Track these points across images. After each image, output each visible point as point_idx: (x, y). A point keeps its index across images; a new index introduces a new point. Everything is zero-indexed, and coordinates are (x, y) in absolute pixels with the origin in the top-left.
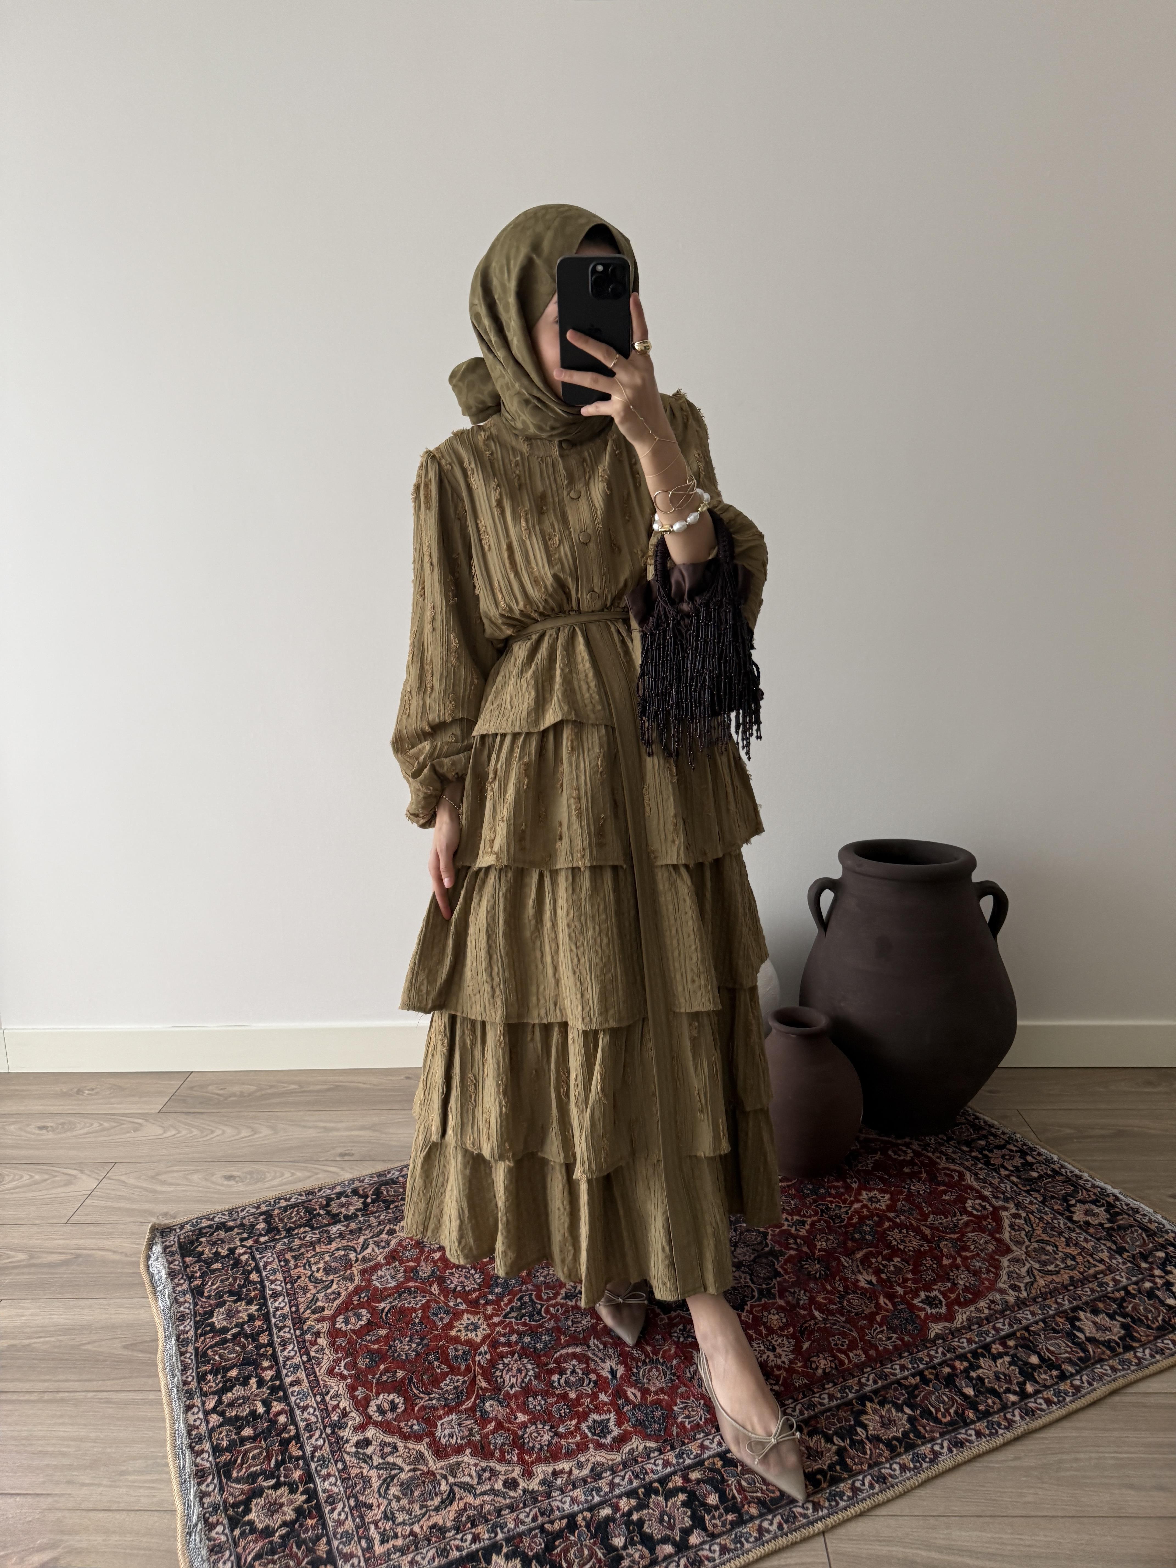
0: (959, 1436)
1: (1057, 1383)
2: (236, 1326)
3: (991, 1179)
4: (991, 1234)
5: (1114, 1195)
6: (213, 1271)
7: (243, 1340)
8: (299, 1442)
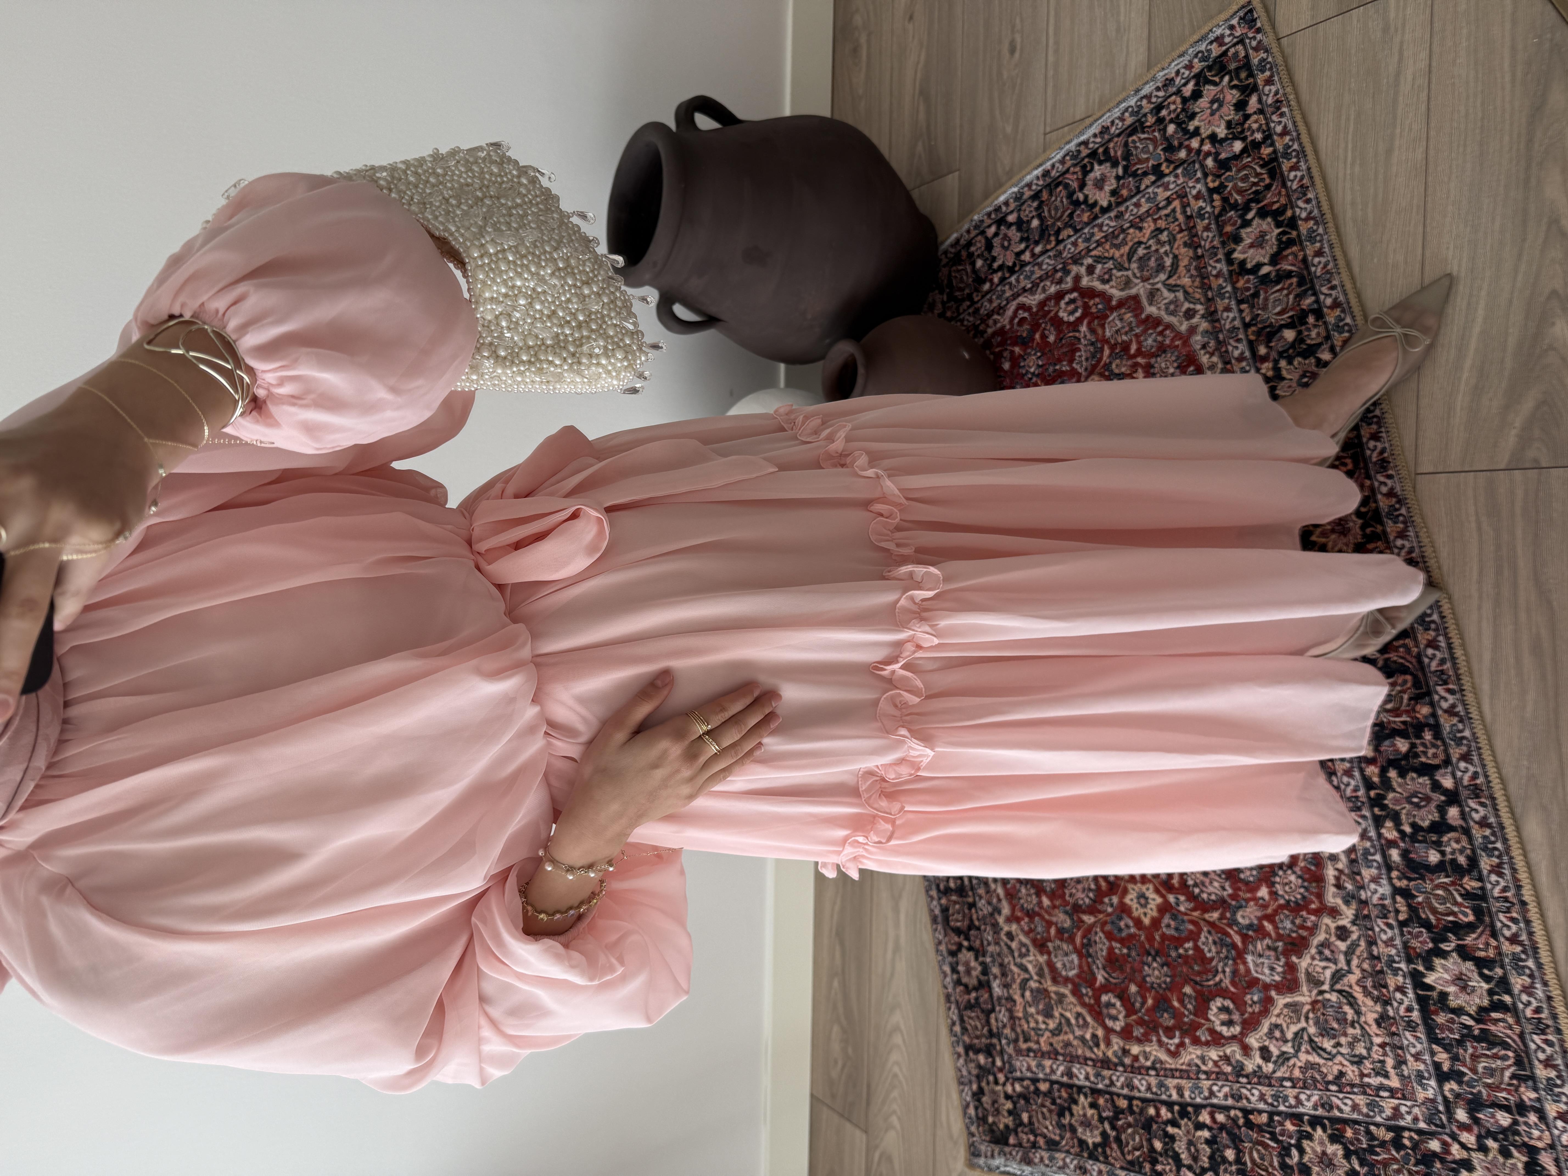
0: (1374, 459)
1: (1325, 323)
2: (1102, 1123)
3: (1034, 277)
4: (1112, 309)
5: (1080, 144)
6: (1031, 1123)
7: (1120, 1123)
8: (1251, 1112)
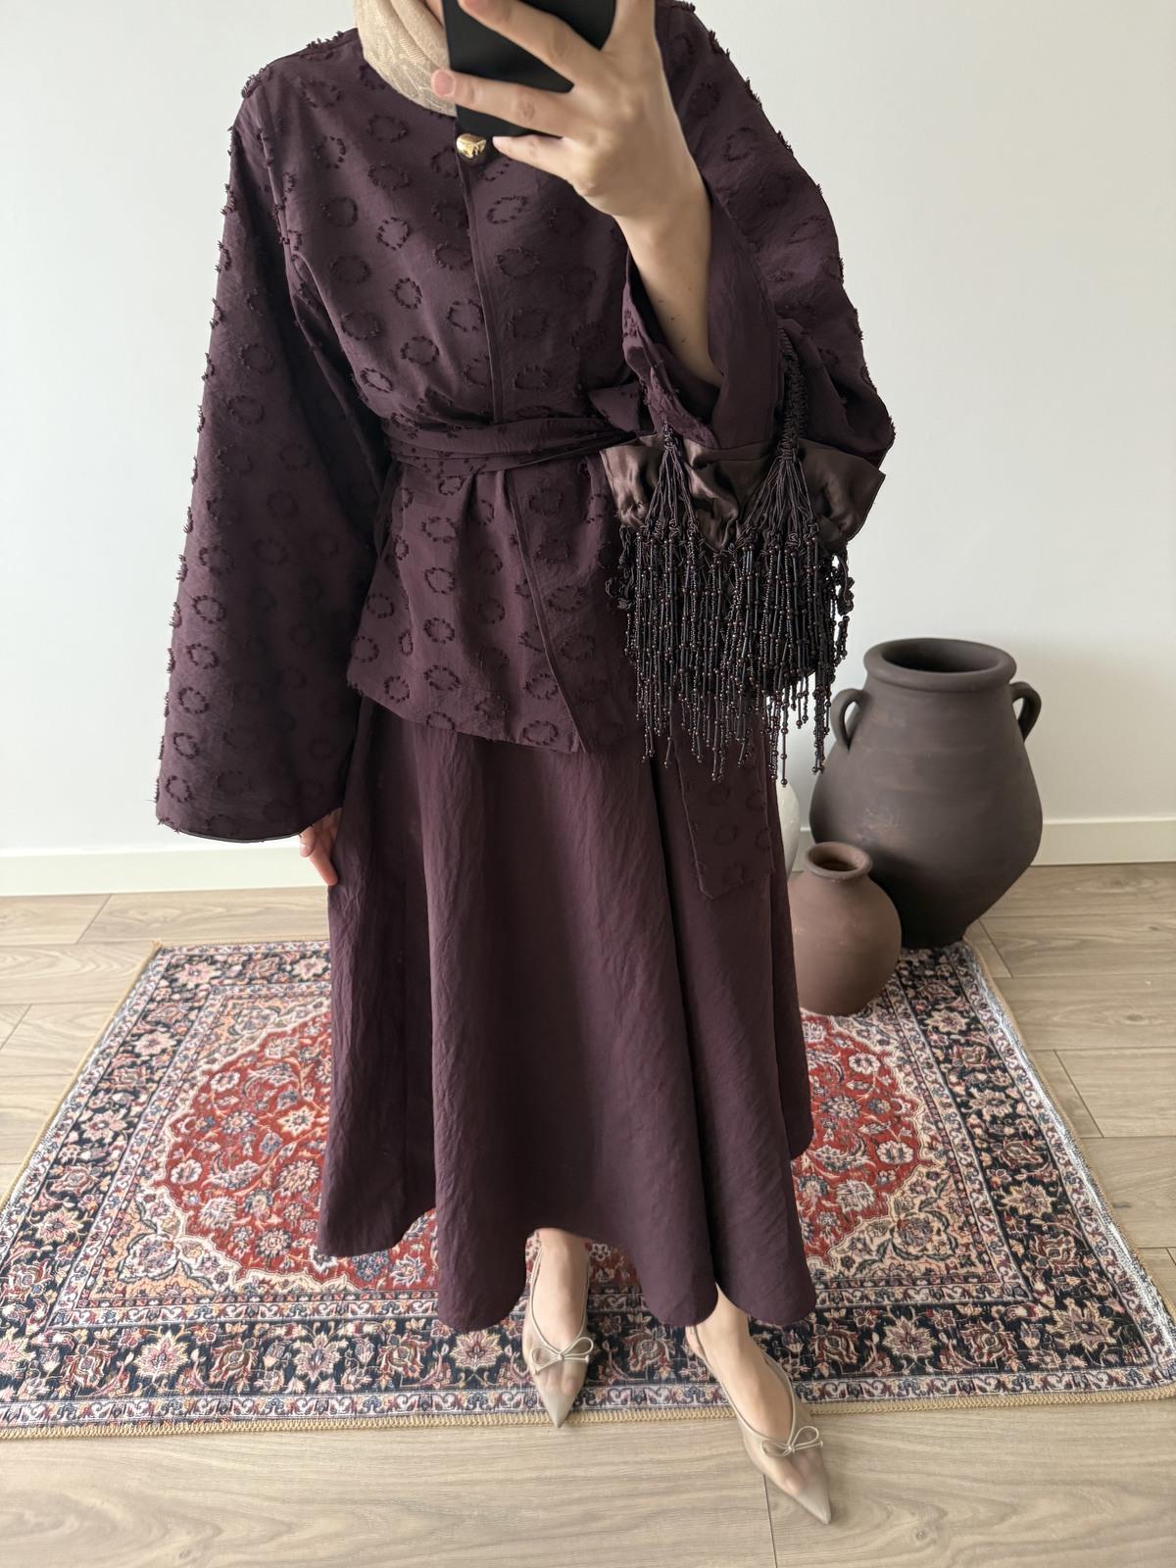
2: (149, 1055)
4: (878, 1191)
6: (170, 1000)
7: (144, 1071)
8: (112, 1179)
